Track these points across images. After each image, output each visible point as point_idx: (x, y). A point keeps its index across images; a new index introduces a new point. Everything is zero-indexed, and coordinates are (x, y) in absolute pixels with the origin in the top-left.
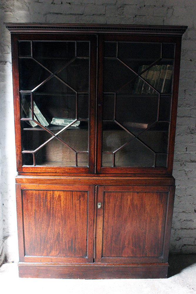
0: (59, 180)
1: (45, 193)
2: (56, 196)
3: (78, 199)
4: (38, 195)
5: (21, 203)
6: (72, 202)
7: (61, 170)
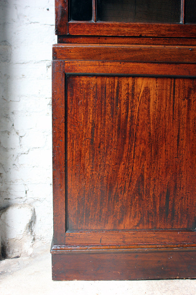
0: (149, 50)
1: (116, 84)
2: (138, 90)
3: (185, 98)
4: (102, 88)
5: (64, 105)
6: (174, 103)
7: (151, 30)
